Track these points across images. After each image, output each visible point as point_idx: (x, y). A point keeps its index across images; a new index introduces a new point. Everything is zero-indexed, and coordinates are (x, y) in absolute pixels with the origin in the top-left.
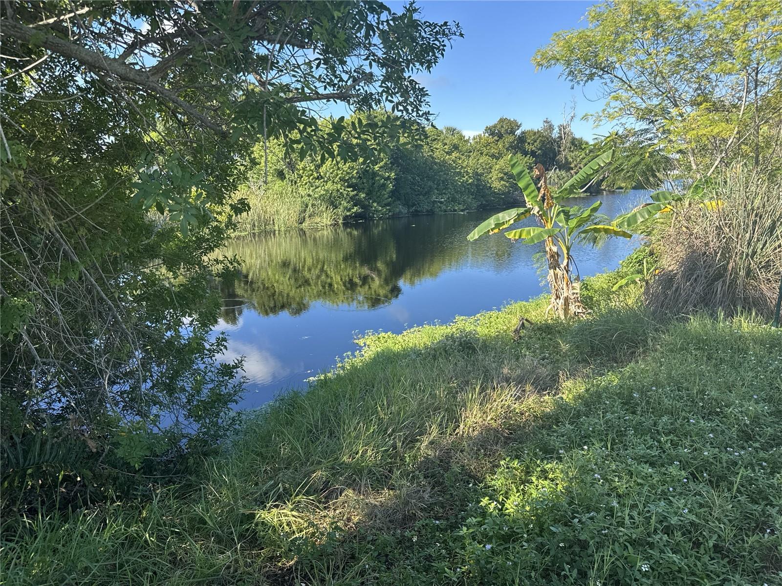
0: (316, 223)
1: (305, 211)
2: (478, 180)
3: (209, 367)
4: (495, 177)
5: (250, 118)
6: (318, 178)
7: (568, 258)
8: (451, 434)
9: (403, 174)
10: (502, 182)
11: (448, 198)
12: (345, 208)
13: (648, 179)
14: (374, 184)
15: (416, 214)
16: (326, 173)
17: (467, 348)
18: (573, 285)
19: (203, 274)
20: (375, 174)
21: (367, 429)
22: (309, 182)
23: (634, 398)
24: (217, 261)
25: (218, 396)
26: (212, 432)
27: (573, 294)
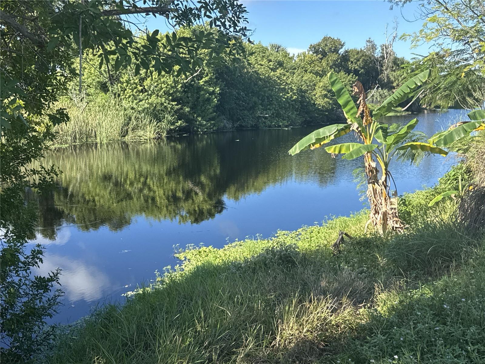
0: (140, 137)
1: (128, 124)
2: (303, 97)
3: (23, 279)
4: (319, 94)
5: (67, 28)
6: (142, 91)
7: (386, 174)
8: (266, 347)
9: (228, 89)
10: (326, 100)
11: (273, 114)
12: (170, 122)
13: (464, 98)
14: (198, 98)
15: (240, 129)
16: (150, 87)
17: (287, 261)
18: (392, 200)
19: (19, 185)
20: (200, 88)
21: (183, 341)
22: (133, 95)
23: (444, 309)
24: (34, 172)
25: (32, 310)
26: (25, 347)
27: (392, 209)
